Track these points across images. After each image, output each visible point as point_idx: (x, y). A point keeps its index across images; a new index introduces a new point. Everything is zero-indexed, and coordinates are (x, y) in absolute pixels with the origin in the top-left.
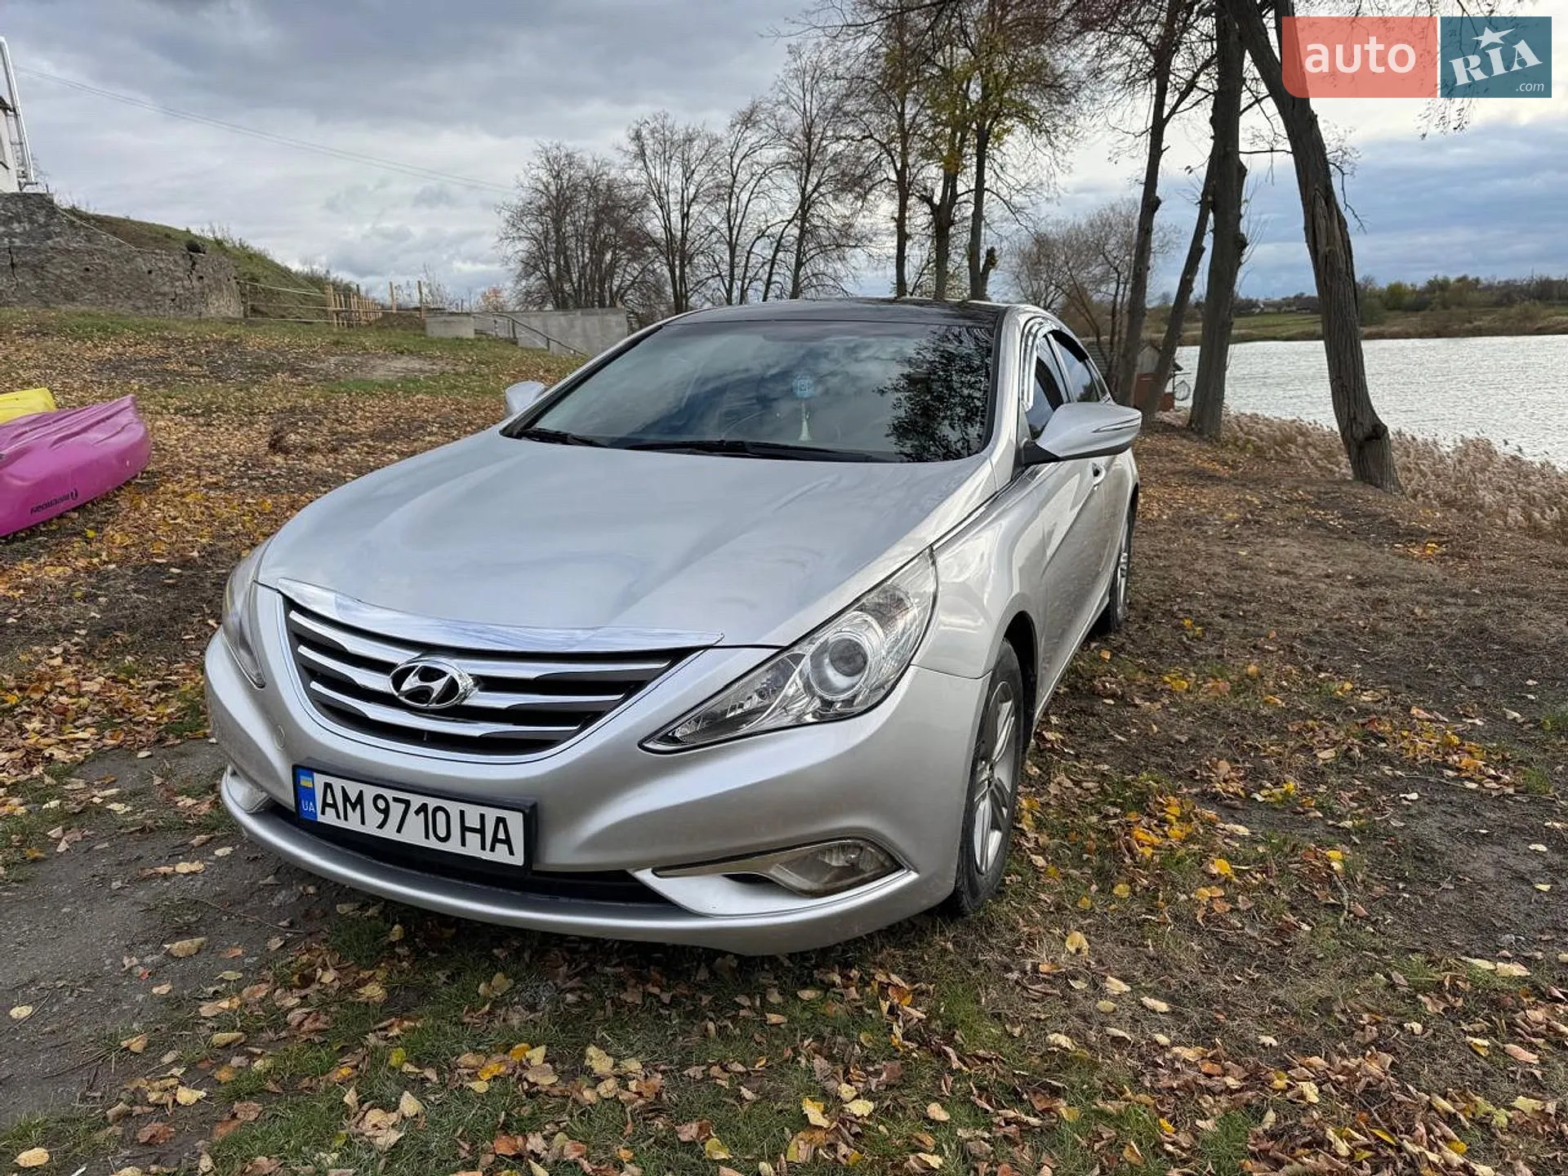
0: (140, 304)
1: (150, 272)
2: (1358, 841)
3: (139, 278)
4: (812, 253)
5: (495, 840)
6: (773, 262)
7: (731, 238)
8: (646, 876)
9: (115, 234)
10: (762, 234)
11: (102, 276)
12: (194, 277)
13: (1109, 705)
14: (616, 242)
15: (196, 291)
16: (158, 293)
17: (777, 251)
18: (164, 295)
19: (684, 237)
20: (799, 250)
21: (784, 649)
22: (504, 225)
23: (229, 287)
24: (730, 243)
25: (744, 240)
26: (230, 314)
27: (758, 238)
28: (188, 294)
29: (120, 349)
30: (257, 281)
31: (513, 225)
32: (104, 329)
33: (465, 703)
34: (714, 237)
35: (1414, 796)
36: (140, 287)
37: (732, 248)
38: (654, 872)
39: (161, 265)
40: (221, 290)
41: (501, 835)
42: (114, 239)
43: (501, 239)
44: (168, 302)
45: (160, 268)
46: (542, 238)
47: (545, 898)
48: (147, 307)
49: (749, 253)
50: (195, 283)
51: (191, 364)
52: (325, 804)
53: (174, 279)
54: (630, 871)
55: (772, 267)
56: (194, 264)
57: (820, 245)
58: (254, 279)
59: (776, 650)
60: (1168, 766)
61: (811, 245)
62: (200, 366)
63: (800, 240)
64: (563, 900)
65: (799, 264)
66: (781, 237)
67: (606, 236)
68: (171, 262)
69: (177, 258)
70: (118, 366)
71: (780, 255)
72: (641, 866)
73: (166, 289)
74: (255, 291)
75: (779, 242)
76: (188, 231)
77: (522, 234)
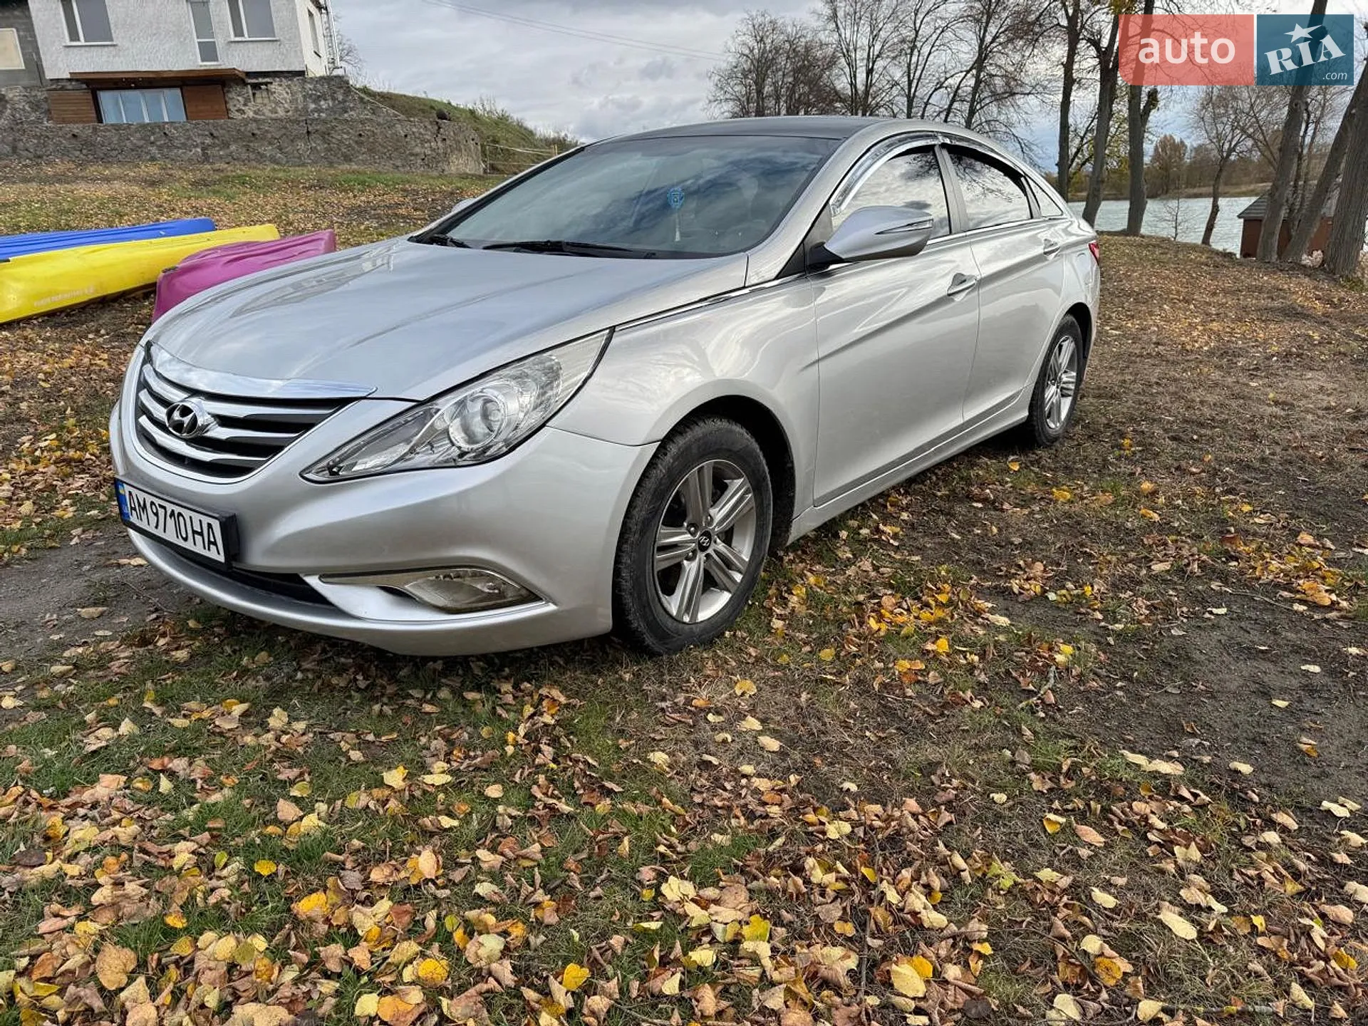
0: (399, 163)
1: (406, 136)
2: (1112, 643)
3: (398, 141)
4: (987, 101)
5: (210, 542)
6: (949, 110)
7: (910, 91)
8: (313, 581)
9: (393, 107)
10: (940, 86)
11: (371, 140)
12: (439, 140)
13: (977, 508)
14: (809, 100)
15: (441, 151)
16: (412, 154)
17: (953, 101)
18: (417, 155)
19: (867, 92)
20: (973, 100)
21: (421, 403)
22: (713, 89)
23: (468, 149)
24: (908, 96)
25: (922, 92)
26: (468, 171)
27: (936, 90)
28: (434, 154)
29: (372, 197)
30: (498, 142)
31: (722, 88)
32: (363, 183)
33: (208, 434)
34: (895, 91)
35: (1223, 611)
36: (399, 149)
37: (910, 101)
38: (320, 579)
39: (414, 130)
40: (460, 150)
41: (212, 540)
42: (392, 111)
43: (710, 101)
44: (419, 161)
45: (414, 133)
46: (745, 99)
47: (262, 592)
48: (403, 166)
49: (927, 104)
50: (440, 144)
51: (416, 210)
52: (132, 508)
53: (423, 141)
54: (301, 575)
55: (947, 116)
56: (439, 128)
57: (994, 94)
58: (495, 141)
59: (413, 404)
60: (980, 563)
61: (985, 94)
62: (423, 211)
63: (975, 89)
64: (274, 596)
65: (972, 112)
66: (958, 88)
67: (800, 95)
68: (421, 127)
69: (427, 124)
70: (361, 212)
71: (956, 105)
72: (311, 572)
73: (417, 150)
74: (495, 152)
75: (956, 93)
76: (449, 103)
77: (728, 96)
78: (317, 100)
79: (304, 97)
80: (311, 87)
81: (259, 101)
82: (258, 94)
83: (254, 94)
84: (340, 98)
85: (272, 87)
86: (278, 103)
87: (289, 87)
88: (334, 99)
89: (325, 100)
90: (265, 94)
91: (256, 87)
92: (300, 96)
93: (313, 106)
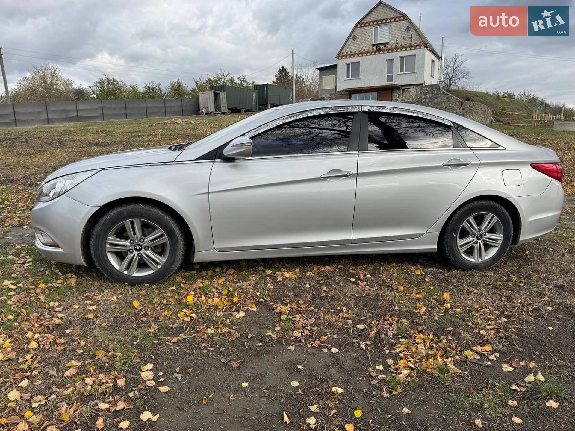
78: (425, 94)
79: (421, 93)
80: (425, 89)
81: (404, 95)
82: (404, 93)
83: (403, 93)
84: (435, 92)
85: (409, 90)
86: (410, 96)
87: (416, 89)
88: (432, 93)
89: (429, 94)
90: (407, 93)
91: (404, 90)
92: (419, 93)
93: (423, 97)
